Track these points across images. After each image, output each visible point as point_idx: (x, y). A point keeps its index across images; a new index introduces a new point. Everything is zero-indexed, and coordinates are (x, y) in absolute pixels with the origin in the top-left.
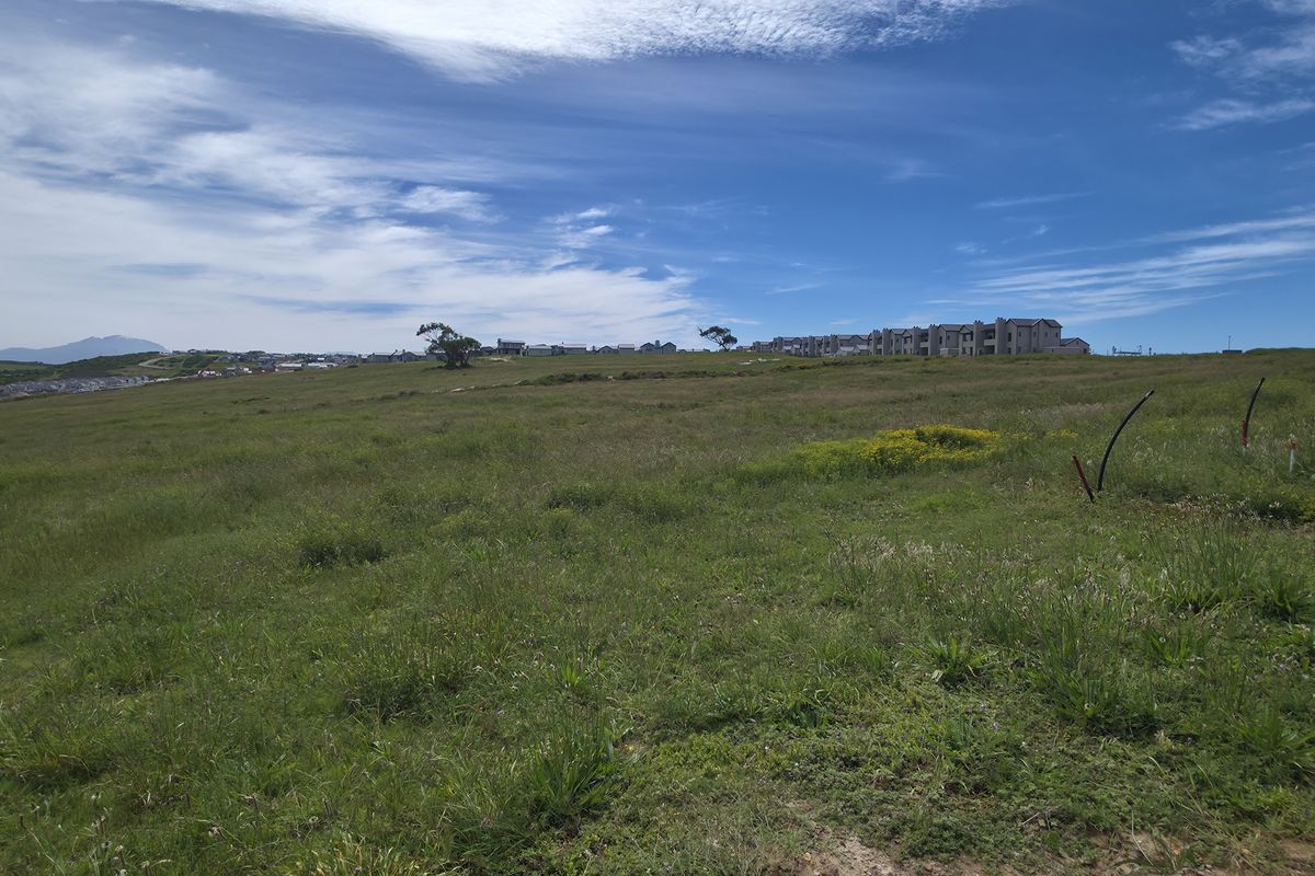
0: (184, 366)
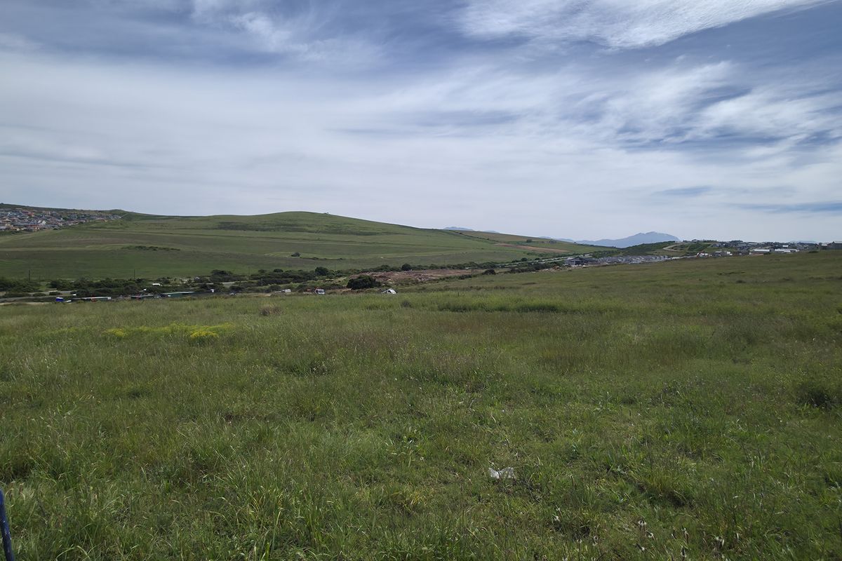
0: (689, 249)
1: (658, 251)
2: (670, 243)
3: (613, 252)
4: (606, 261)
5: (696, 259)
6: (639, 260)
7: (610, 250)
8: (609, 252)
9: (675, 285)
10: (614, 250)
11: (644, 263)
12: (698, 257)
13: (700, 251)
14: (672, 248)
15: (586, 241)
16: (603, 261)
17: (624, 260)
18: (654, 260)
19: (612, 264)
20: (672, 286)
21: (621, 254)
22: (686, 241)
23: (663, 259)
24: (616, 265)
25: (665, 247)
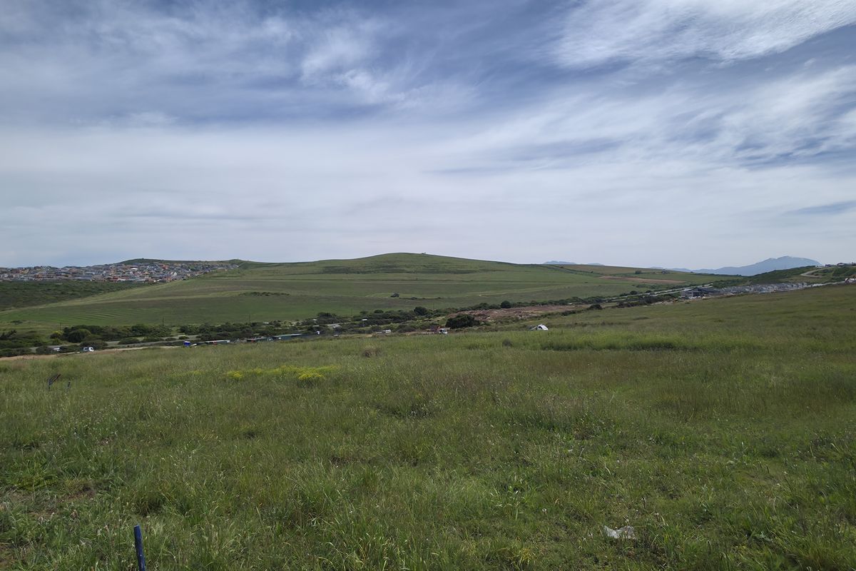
0: (834, 275)
1: (795, 278)
2: (809, 268)
3: (738, 281)
4: (731, 291)
5: (843, 285)
6: (771, 288)
7: (735, 279)
8: (733, 281)
9: (819, 317)
10: (740, 278)
11: (777, 292)
12: (847, 283)
13: (849, 275)
14: (813, 274)
15: (703, 270)
16: (727, 291)
17: (752, 289)
18: (790, 287)
19: (738, 294)
20: (815, 317)
21: (748, 283)
22: (829, 266)
23: (801, 287)
24: (742, 295)
25: (803, 272)
